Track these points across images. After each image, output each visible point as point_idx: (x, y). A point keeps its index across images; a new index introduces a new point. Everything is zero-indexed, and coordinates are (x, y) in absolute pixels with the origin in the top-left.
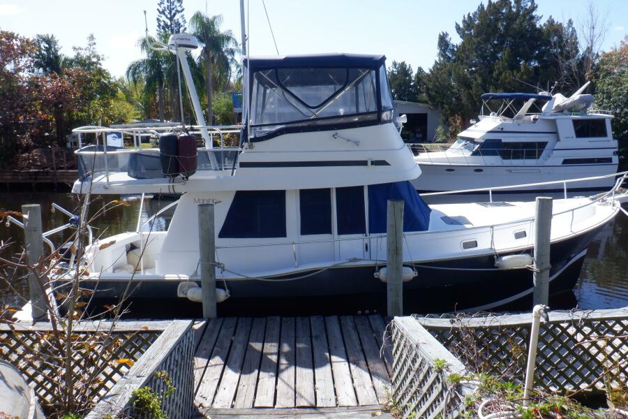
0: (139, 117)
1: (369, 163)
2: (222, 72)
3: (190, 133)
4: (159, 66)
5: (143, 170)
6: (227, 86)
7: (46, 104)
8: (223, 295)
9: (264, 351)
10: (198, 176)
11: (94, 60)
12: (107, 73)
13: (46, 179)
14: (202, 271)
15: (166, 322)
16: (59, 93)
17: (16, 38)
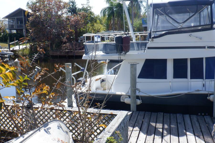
0: (105, 30)
1: (206, 47)
2: (138, 10)
3: (128, 35)
4: (113, 10)
5: (108, 51)
6: (139, 16)
7: (72, 26)
8: (139, 102)
9: (156, 127)
10: (130, 53)
11: (89, 8)
12: (93, 13)
13: (71, 54)
14: (131, 92)
15: (118, 111)
16: (76, 22)
17: (62, 2)
